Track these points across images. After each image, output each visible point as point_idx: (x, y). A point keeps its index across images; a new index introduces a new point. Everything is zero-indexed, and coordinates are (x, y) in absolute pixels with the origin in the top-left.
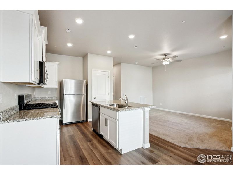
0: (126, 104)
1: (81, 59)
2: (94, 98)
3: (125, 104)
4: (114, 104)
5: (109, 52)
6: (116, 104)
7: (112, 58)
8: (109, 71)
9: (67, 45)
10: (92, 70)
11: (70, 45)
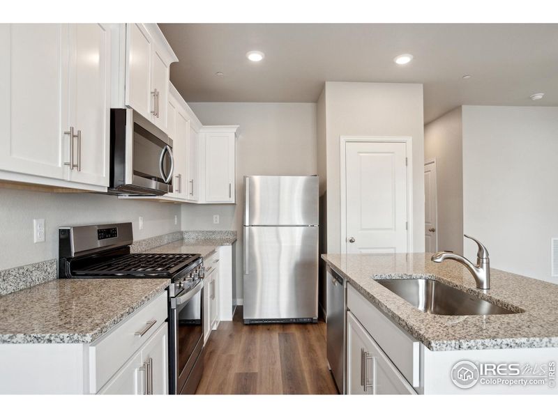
0: (479, 284)
1: (308, 107)
2: (351, 241)
3: (474, 287)
4: (414, 276)
5: (403, 60)
6: (427, 276)
7: (422, 85)
8: (409, 140)
9: (247, 59)
10: (343, 139)
11: (255, 57)
